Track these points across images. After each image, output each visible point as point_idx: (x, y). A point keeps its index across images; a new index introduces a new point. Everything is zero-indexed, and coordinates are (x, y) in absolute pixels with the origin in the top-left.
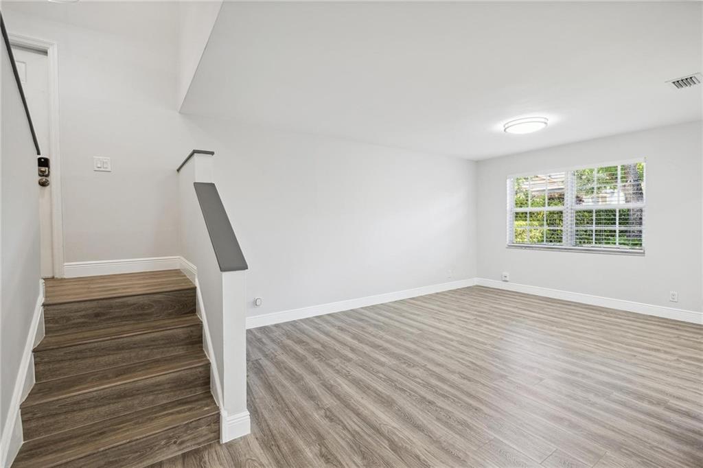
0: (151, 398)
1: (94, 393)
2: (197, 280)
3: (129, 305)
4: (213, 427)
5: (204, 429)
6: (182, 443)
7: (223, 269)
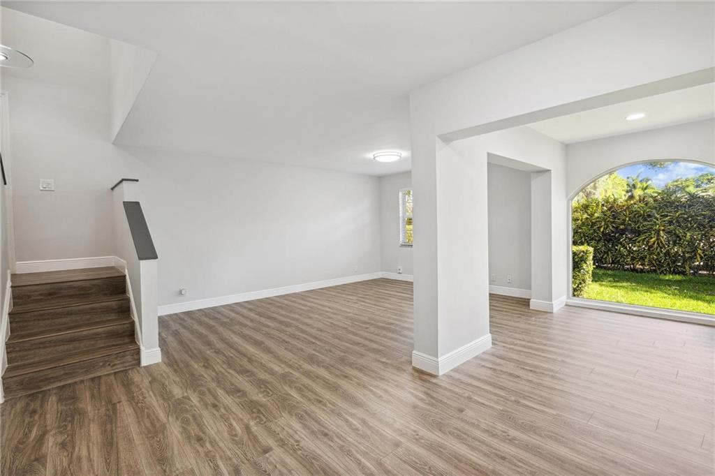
0: (92, 342)
1: (53, 338)
2: (126, 270)
3: (74, 288)
4: (136, 357)
5: (129, 358)
6: (114, 365)
7: (140, 259)
